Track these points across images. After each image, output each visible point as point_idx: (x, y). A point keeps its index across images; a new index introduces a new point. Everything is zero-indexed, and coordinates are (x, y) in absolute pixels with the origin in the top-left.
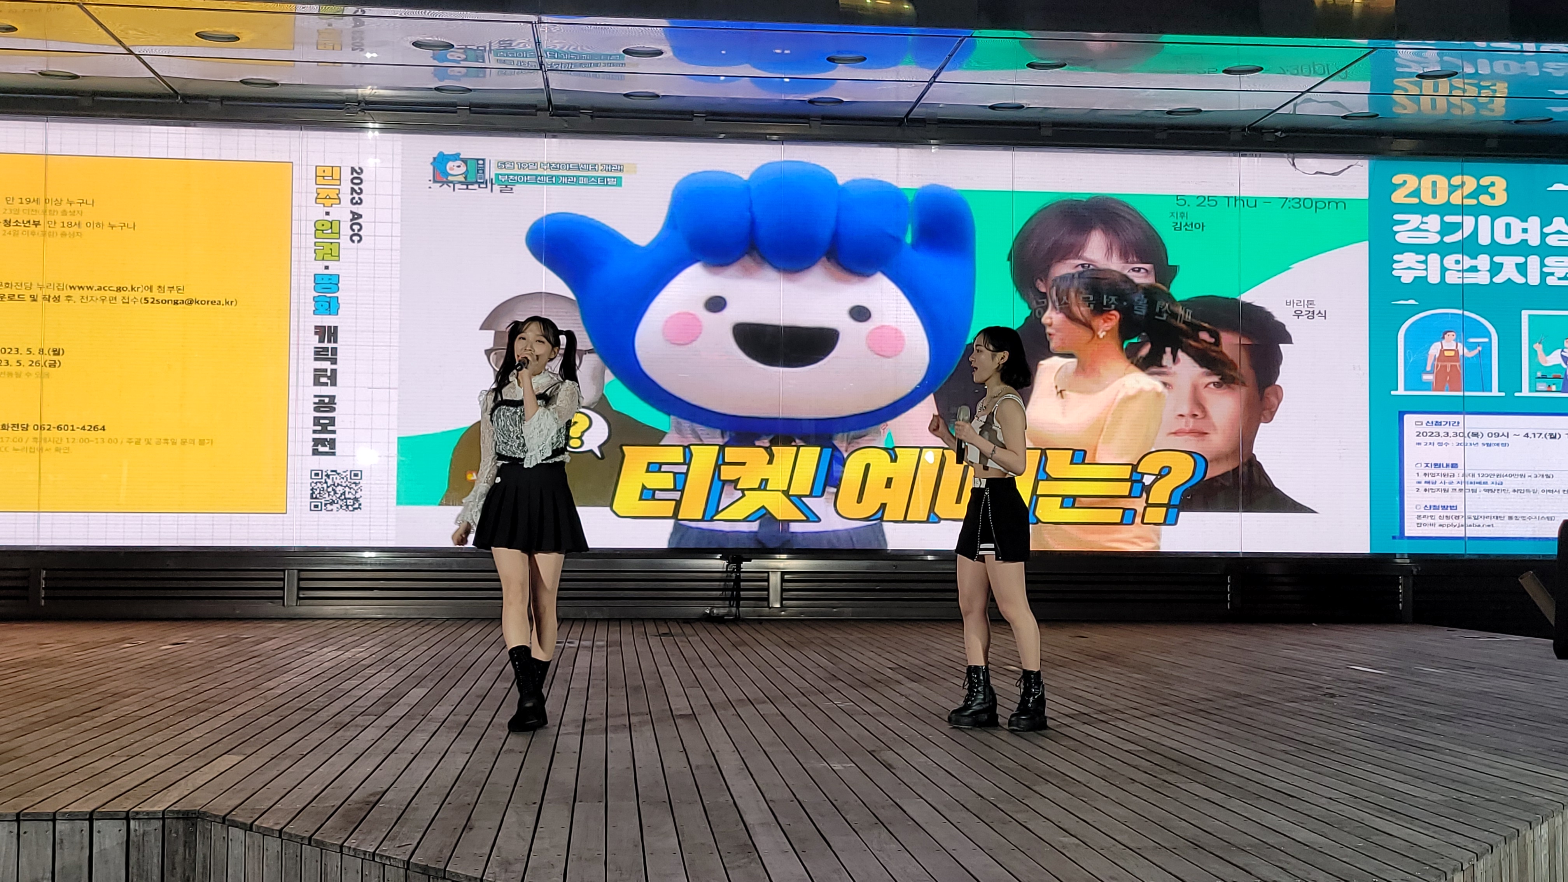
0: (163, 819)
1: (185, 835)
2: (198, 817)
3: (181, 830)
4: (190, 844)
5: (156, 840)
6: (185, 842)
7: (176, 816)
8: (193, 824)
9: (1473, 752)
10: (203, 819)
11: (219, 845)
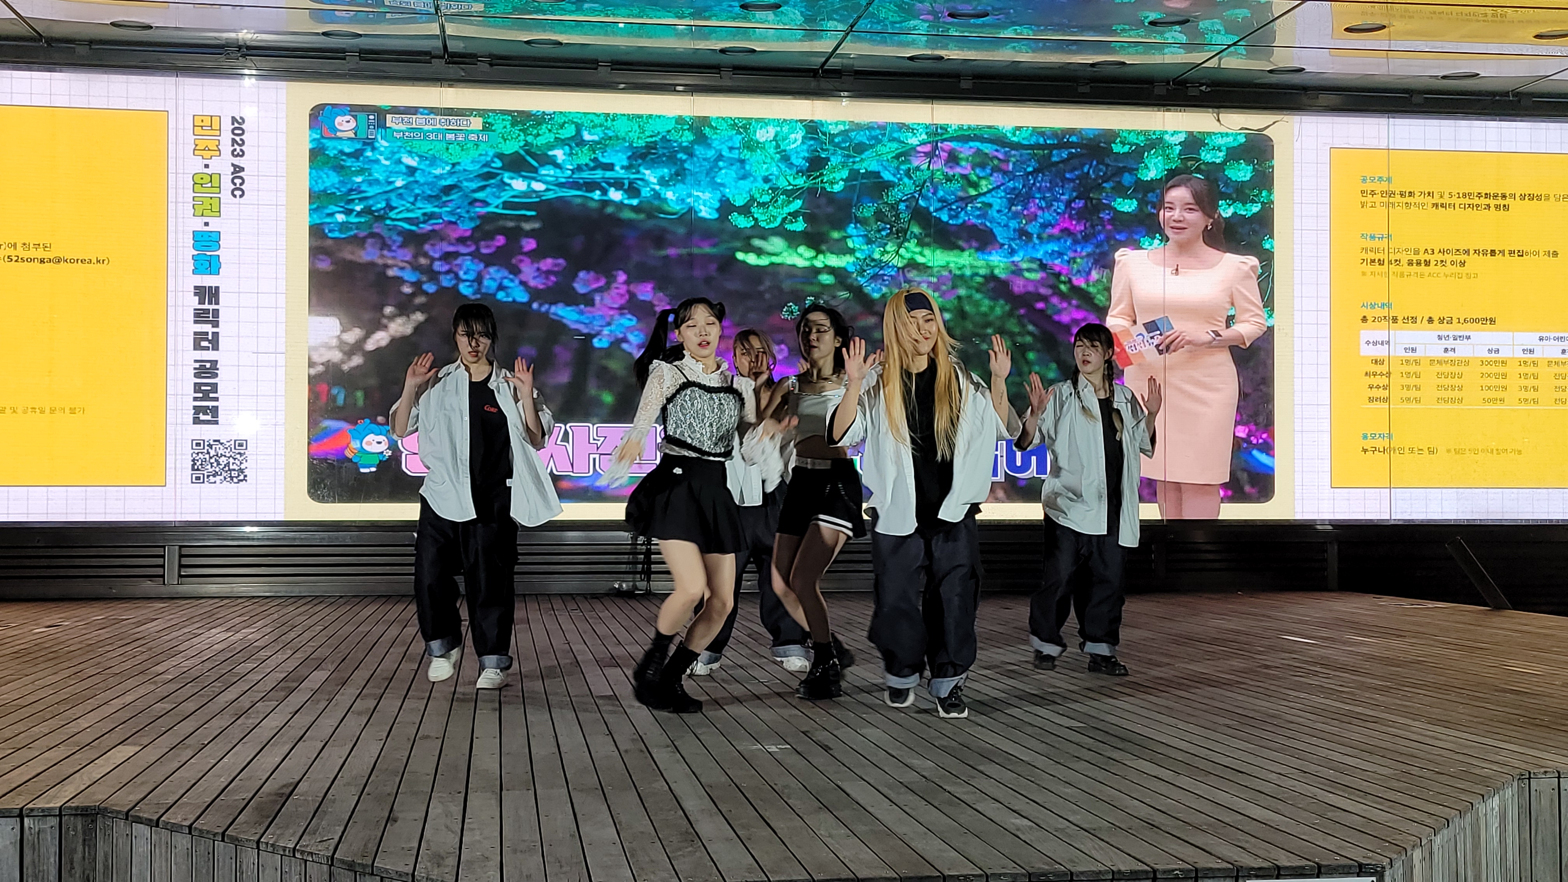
0: (60, 815)
1: (84, 833)
2: (98, 814)
3: (79, 827)
4: (89, 841)
5: (52, 839)
6: (84, 840)
7: (74, 812)
8: (92, 821)
9: (1416, 724)
10: (104, 816)
11: (121, 843)
